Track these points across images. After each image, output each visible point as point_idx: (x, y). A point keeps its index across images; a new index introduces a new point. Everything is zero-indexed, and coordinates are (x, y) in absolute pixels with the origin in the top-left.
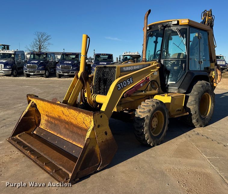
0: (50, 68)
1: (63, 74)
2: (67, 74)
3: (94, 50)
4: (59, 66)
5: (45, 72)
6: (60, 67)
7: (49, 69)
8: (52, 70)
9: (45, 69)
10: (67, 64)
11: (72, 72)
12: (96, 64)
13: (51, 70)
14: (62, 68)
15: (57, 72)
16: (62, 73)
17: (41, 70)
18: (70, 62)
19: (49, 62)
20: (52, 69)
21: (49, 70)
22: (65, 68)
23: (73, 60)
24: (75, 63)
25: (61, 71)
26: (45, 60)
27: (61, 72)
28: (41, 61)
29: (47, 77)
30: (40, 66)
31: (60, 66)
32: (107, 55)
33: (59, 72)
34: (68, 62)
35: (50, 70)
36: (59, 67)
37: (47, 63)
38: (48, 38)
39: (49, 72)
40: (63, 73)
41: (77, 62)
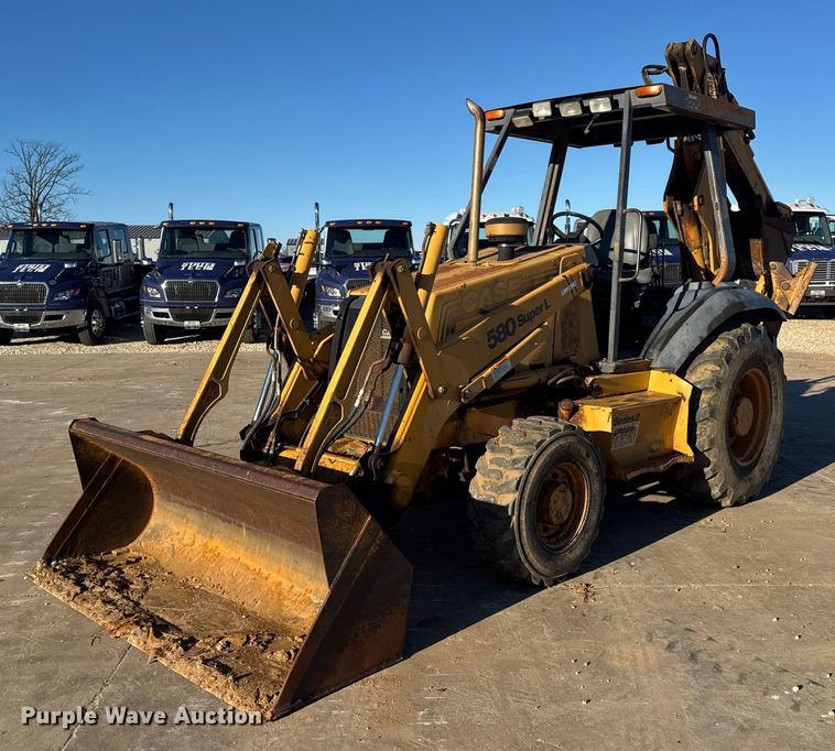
0: (109, 296)
1: (178, 324)
2: (198, 323)
3: (317, 205)
4: (156, 284)
5: (88, 318)
6: (160, 291)
7: (103, 301)
8: (117, 306)
9: (86, 302)
10: (194, 273)
11: (219, 311)
12: (339, 269)
13: (113, 304)
14: (170, 292)
15: (149, 315)
16: (171, 319)
17: (67, 306)
18: (210, 267)
19: (106, 266)
20: (117, 302)
21: (105, 306)
22: (185, 294)
23: (223, 255)
24: (238, 267)
25: (166, 310)
26: (81, 256)
27: (165, 315)
28: (66, 266)
29: (97, 340)
30: (63, 290)
31: (164, 286)
32: (383, 224)
33: (156, 314)
34: (198, 266)
35: (110, 304)
36: (158, 290)
37: (95, 274)
38: (69, 167)
39: (107, 315)
40: (177, 317)
41: (243, 263)
